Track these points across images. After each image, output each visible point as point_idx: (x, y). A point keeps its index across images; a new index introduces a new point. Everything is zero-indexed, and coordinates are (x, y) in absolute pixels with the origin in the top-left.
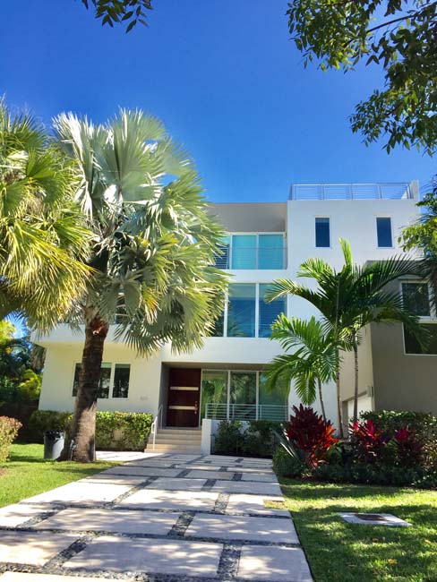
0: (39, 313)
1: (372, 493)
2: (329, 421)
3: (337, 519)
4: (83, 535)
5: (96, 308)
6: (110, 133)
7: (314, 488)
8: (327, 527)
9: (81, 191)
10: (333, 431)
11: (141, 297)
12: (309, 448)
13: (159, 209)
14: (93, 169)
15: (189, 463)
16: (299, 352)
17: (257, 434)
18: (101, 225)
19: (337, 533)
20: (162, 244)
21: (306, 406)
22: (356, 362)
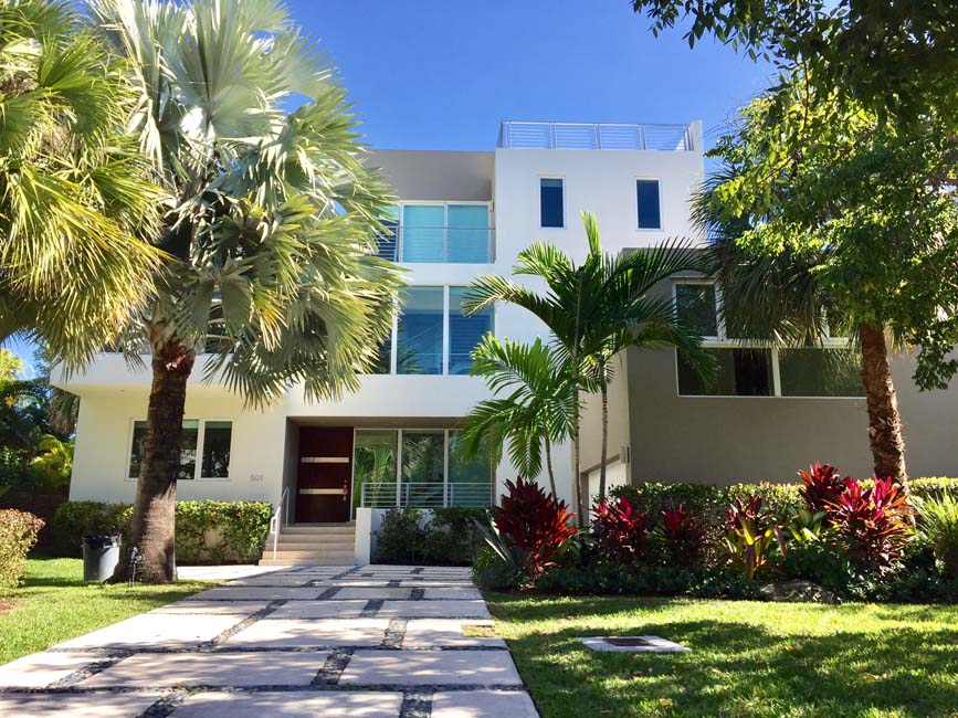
0: (70, 330)
1: (629, 608)
2: (563, 501)
3: (578, 647)
4: (166, 693)
5: (172, 323)
6: (190, 16)
7: (538, 604)
8: (564, 659)
9: (138, 118)
10: (567, 517)
11: (253, 303)
12: (530, 546)
13: (282, 152)
14: (161, 76)
15: (336, 578)
16: (516, 395)
17: (447, 528)
18: (177, 179)
19: (579, 667)
20: (286, 214)
21: (526, 480)
22: (605, 409)
